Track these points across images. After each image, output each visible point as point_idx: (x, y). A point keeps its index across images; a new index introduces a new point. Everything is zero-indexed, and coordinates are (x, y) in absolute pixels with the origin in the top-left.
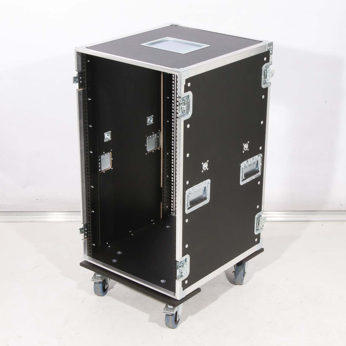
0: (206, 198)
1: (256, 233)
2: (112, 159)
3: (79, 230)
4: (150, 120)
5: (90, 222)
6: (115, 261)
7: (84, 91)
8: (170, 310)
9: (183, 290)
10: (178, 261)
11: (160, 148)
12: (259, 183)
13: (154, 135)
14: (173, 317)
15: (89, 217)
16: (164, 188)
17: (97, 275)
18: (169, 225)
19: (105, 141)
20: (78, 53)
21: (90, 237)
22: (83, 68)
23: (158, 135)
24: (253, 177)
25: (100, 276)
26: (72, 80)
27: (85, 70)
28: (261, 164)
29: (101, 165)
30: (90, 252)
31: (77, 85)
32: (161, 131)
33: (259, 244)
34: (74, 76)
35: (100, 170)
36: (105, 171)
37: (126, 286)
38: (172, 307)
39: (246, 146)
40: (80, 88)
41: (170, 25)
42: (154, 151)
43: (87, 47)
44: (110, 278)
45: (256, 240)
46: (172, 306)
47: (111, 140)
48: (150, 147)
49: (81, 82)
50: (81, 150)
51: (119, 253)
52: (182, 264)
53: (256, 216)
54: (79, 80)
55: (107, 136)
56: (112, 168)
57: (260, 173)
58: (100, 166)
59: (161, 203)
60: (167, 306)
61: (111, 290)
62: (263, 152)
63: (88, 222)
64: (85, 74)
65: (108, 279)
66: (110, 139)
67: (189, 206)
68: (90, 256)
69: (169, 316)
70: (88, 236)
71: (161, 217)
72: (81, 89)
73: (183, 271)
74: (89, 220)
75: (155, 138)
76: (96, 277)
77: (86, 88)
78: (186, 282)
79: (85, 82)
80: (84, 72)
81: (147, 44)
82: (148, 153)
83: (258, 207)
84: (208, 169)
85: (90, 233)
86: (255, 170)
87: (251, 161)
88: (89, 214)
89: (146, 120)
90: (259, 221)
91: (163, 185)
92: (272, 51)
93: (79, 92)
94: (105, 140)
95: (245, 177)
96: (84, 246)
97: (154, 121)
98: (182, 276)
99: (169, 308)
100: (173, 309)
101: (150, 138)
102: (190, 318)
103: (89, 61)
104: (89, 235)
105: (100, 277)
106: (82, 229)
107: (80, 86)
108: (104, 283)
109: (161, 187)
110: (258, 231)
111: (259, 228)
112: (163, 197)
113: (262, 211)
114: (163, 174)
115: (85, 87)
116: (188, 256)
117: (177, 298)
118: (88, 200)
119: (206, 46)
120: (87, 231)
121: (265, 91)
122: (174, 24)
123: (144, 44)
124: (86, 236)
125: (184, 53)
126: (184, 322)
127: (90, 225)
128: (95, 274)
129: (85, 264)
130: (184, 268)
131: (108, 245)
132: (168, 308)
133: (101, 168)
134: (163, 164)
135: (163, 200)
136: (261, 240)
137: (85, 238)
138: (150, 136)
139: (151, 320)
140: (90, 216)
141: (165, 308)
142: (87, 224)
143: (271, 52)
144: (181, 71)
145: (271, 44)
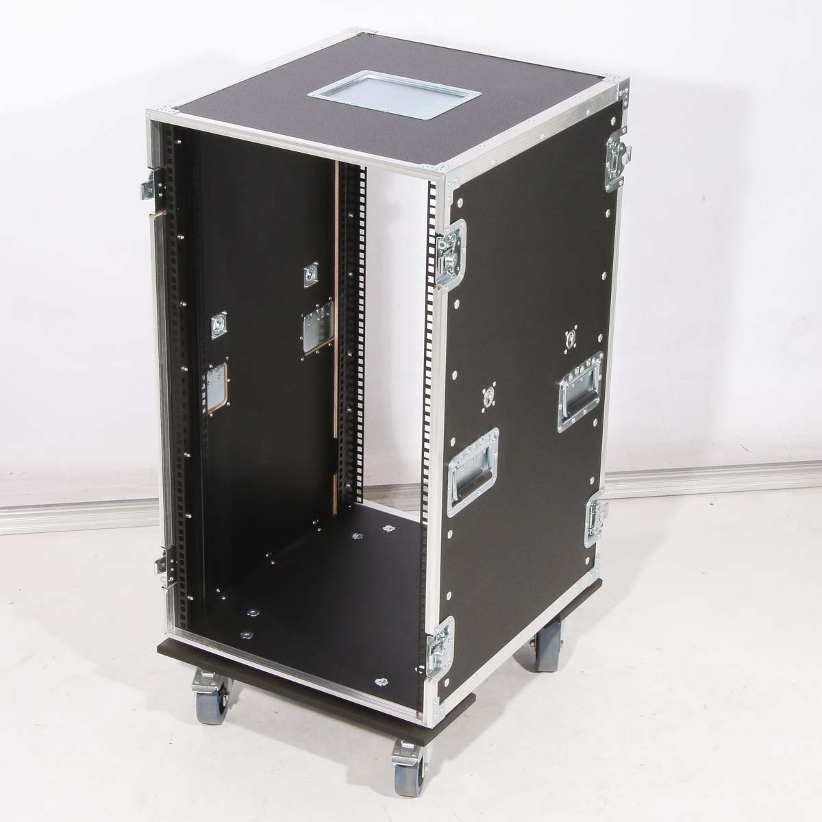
0: (491, 473)
1: (587, 545)
2: (229, 380)
3: (156, 564)
4: (311, 275)
5: (184, 543)
6: (247, 635)
7: (167, 218)
8: (408, 753)
9: (441, 702)
10: (429, 635)
11: (333, 342)
12: (595, 423)
13: (320, 310)
14: (414, 770)
15: (181, 532)
16: (341, 440)
17: (204, 675)
18: (358, 533)
19: (214, 337)
20: (154, 123)
21: (182, 579)
22: (165, 159)
23: (327, 310)
24: (585, 411)
25: (211, 675)
26: (138, 190)
27: (172, 166)
28: (600, 377)
29: (206, 398)
30: (183, 617)
31: (151, 203)
32: (333, 300)
33: (593, 570)
34: (144, 182)
35: (204, 411)
36: (213, 413)
37: (258, 689)
38: (411, 746)
39: (570, 337)
40: (157, 211)
41: (355, 35)
42: (319, 350)
43: (176, 108)
44: (233, 678)
45: (587, 561)
46: (412, 743)
47: (226, 334)
48: (310, 342)
49: (160, 195)
50: (161, 366)
51: (253, 613)
52: (438, 640)
53: (589, 504)
54: (158, 190)
55: (219, 326)
56: (228, 404)
57: (597, 400)
58: (204, 402)
59: (334, 476)
60: (398, 745)
61: (234, 706)
62: (604, 347)
63: (179, 542)
64: (173, 175)
65: (230, 679)
66: (226, 331)
67: (456, 498)
68: (183, 626)
69: (405, 769)
70: (179, 579)
71: (335, 511)
72: (161, 214)
73: (440, 658)
74: (181, 539)
75: (320, 317)
76: (202, 678)
77: (173, 212)
78: (447, 683)
79: (173, 194)
80: (170, 171)
81: (323, 94)
82: (305, 357)
83: (592, 481)
84: (494, 404)
85: (182, 571)
86: (588, 392)
87: (580, 371)
88: (181, 523)
89: (302, 274)
90: (594, 516)
91: (340, 433)
92: (627, 100)
93: (157, 221)
94: (213, 334)
95: (569, 413)
96: (169, 603)
97: (319, 277)
98: (437, 669)
99: (405, 749)
100: (415, 751)
101: (310, 318)
102: (446, 766)
103: (179, 142)
104: (180, 575)
105: (214, 679)
106: (163, 560)
107: (160, 205)
108: (223, 692)
109: (335, 436)
110: (592, 539)
111: (595, 532)
112: (341, 462)
113: (601, 491)
114: (340, 405)
115: (171, 207)
116: (450, 621)
117: (426, 724)
118: (179, 489)
119: (472, 94)
120: (174, 565)
121: (611, 200)
122: (366, 32)
123: (316, 94)
124: (172, 579)
125: (426, 118)
126: (434, 779)
127: (184, 552)
128: (198, 673)
129: (170, 649)
130: (444, 651)
131: (220, 595)
132: (402, 750)
133: (206, 406)
134: (340, 382)
135: (341, 470)
136: (596, 560)
137: (169, 583)
138: (311, 314)
139: (354, 779)
140: (183, 528)
141: (395, 750)
142: (174, 548)
143: (625, 103)
144: (443, 171)
145: (625, 85)
